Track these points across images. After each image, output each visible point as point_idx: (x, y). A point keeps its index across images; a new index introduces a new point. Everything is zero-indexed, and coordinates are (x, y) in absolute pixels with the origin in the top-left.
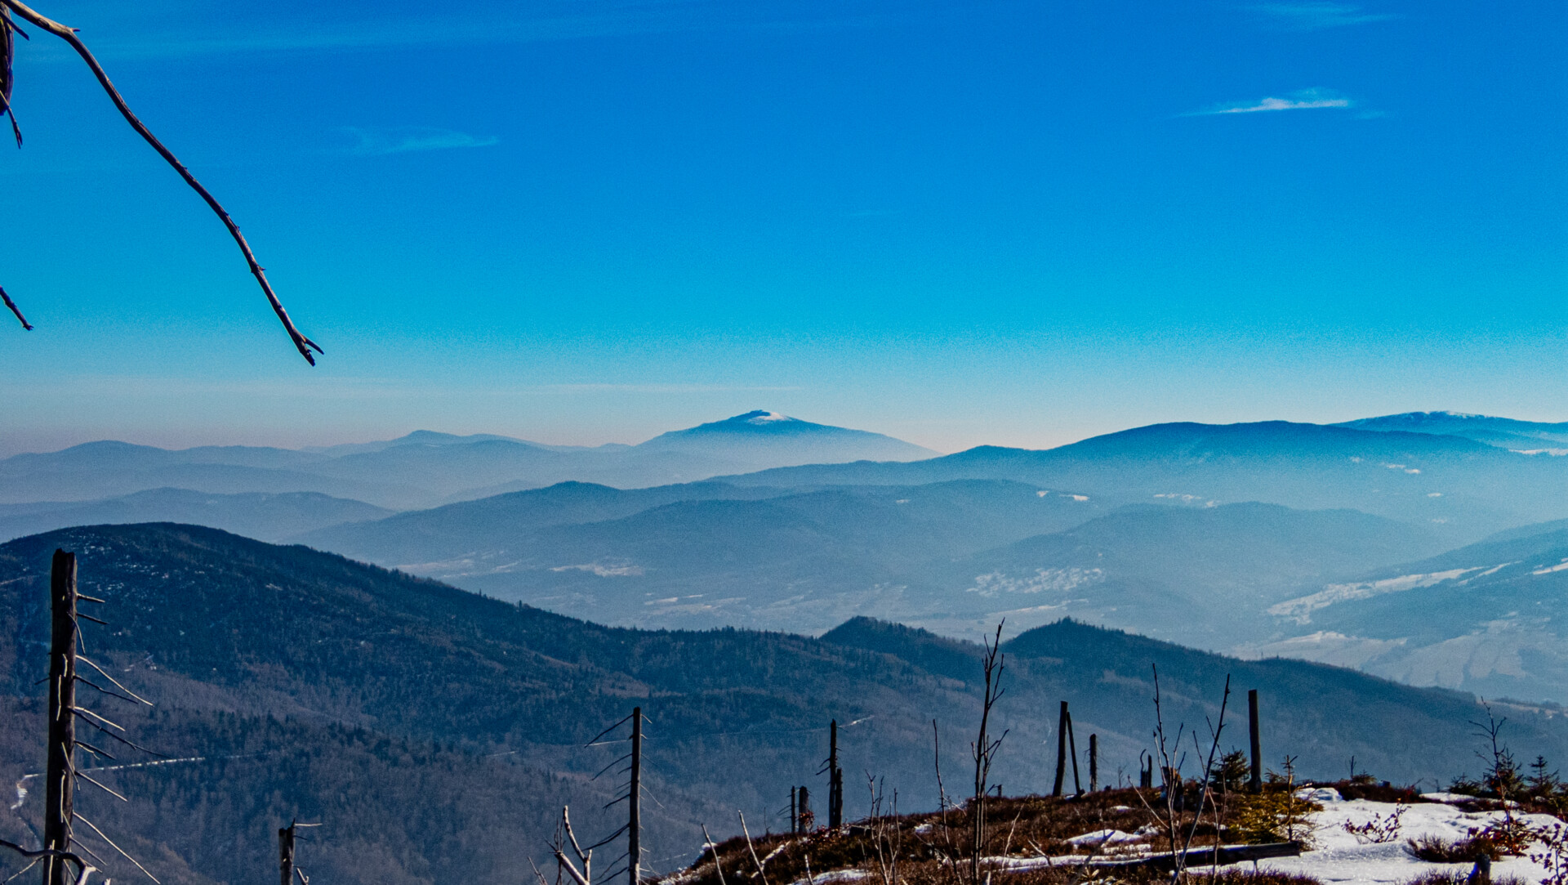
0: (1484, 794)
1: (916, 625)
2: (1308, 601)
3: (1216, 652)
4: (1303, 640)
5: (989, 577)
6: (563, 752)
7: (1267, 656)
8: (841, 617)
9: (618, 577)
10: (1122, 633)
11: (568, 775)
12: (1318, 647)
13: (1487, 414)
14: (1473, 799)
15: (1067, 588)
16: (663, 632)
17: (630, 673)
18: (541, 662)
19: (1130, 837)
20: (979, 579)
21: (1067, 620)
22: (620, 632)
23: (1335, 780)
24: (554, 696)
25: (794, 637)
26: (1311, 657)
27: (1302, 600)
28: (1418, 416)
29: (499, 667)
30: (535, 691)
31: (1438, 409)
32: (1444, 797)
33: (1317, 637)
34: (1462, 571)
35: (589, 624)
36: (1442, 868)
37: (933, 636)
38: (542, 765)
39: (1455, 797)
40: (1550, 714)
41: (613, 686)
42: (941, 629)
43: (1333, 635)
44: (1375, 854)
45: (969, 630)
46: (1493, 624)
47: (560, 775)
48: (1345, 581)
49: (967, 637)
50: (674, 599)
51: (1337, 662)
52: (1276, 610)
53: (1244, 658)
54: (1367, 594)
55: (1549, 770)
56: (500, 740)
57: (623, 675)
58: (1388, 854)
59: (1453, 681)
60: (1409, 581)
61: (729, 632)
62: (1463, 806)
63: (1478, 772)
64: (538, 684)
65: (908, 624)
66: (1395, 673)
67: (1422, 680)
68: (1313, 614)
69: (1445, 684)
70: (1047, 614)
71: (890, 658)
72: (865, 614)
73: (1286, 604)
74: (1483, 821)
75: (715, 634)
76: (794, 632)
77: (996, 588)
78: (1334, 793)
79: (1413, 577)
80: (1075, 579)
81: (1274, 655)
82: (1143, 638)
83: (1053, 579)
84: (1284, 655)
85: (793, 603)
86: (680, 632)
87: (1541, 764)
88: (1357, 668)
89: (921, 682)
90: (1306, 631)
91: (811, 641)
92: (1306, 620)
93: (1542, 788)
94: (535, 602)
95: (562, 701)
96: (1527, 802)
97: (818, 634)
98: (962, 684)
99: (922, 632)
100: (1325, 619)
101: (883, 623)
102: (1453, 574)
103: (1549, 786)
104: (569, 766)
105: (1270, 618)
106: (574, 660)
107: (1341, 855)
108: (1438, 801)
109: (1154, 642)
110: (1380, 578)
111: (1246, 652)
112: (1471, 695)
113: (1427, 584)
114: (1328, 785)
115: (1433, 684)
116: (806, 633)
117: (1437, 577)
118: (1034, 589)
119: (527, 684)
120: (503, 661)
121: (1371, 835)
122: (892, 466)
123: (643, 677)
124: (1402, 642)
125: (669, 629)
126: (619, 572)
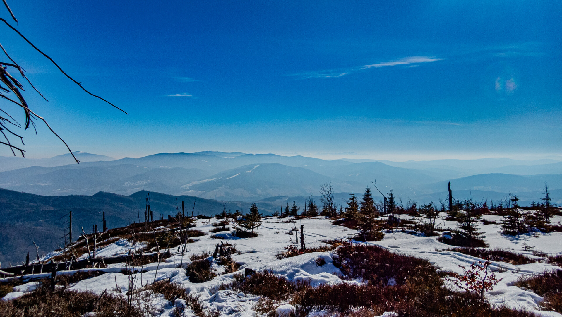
0: (221, 216)
1: (113, 192)
2: (188, 185)
3: (172, 195)
4: (187, 192)
5: (127, 183)
6: (34, 223)
7: (181, 195)
8: (97, 192)
9: (46, 186)
10: (154, 192)
11: (35, 227)
12: (190, 193)
13: (219, 151)
14: (219, 217)
15: (143, 184)
16: (57, 196)
17: (49, 205)
18: (28, 204)
19: (165, 227)
20: (125, 183)
21: (143, 190)
22: (47, 197)
23: (196, 216)
24: (31, 211)
25: (87, 196)
26: (189, 195)
27: (186, 185)
28: (207, 151)
29: (17, 206)
30: (27, 210)
31: (210, 150)
32: (214, 217)
33: (190, 191)
34: (215, 179)
35: (39, 195)
36: (218, 227)
37: (116, 194)
38: (28, 226)
39: (216, 217)
40: (230, 203)
41: (45, 208)
42: (117, 193)
43: (193, 191)
44: (207, 226)
45: (123, 193)
46: (220, 188)
47: (33, 227)
48: (194, 181)
49: (123, 194)
50: (59, 190)
51: (193, 196)
52: (182, 187)
53: (177, 196)
54: (198, 183)
55: (231, 212)
56: (18, 221)
57: (48, 206)
58: (209, 226)
59: (213, 198)
60: (206, 181)
61: (72, 196)
62: (218, 218)
63: (220, 213)
64: (27, 209)
65: (111, 192)
66: (203, 197)
67: (208, 198)
68: (189, 187)
69: (212, 198)
70: (139, 189)
71: (107, 199)
72: (102, 191)
73: (184, 185)
74: (222, 220)
75: (69, 196)
76: (87, 195)
77: (129, 185)
78: (197, 218)
79: (206, 180)
80: (145, 182)
81: (182, 195)
82: (158, 193)
83: (140, 183)
84: (184, 195)
85: (86, 189)
86: (61, 196)
87: (229, 211)
88: (197, 196)
89: (114, 203)
90: (188, 190)
91: (90, 197)
92: (188, 188)
93: (230, 215)
94: (26, 192)
95: (33, 212)
96: (228, 217)
97: (92, 195)
98: (122, 203)
99: (114, 194)
100: (191, 188)
101: (106, 192)
102: (213, 179)
103: (231, 214)
104: (35, 225)
105: (182, 188)
106: (36, 203)
107: (202, 227)
108: (214, 218)
109: (160, 194)
110: (200, 180)
111: (177, 195)
112: (217, 200)
113: (209, 181)
114: (195, 217)
115: (210, 199)
116: (89, 195)
117: (211, 180)
118: (137, 185)
119: (25, 209)
120: (18, 204)
121: (206, 223)
122: (107, 162)
123: (52, 206)
124: (205, 191)
125: (58, 196)
126: (47, 184)
